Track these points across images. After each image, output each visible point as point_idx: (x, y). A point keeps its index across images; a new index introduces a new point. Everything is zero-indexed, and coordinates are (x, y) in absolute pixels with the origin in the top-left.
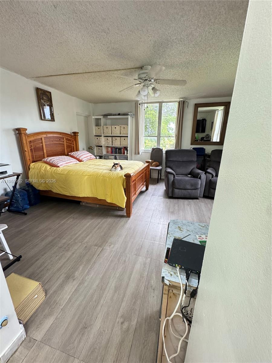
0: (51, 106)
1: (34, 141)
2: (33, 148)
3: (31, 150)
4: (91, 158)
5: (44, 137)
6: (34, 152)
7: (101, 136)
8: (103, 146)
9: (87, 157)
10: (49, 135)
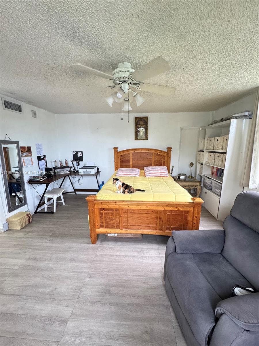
0: (146, 128)
1: (124, 155)
2: (122, 160)
3: (121, 161)
4: (162, 176)
5: (132, 153)
6: (123, 163)
7: (204, 151)
8: (204, 164)
9: (155, 173)
10: (136, 151)
